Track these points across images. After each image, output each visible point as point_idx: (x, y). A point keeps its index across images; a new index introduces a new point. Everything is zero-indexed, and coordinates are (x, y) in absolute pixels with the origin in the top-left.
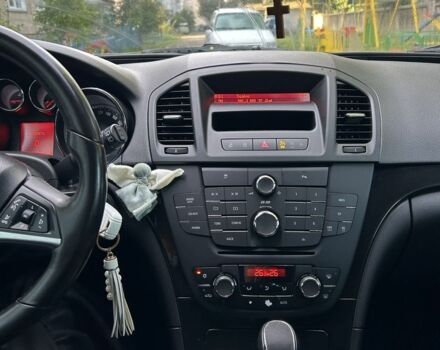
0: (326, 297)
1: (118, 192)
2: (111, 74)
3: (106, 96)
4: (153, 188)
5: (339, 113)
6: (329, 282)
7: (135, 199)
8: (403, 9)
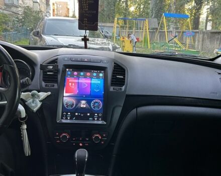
0: (103, 143)
1: (26, 103)
2: (26, 54)
3: (23, 63)
4: (40, 100)
5: (113, 76)
6: (104, 137)
7: (33, 105)
8: (161, 32)
